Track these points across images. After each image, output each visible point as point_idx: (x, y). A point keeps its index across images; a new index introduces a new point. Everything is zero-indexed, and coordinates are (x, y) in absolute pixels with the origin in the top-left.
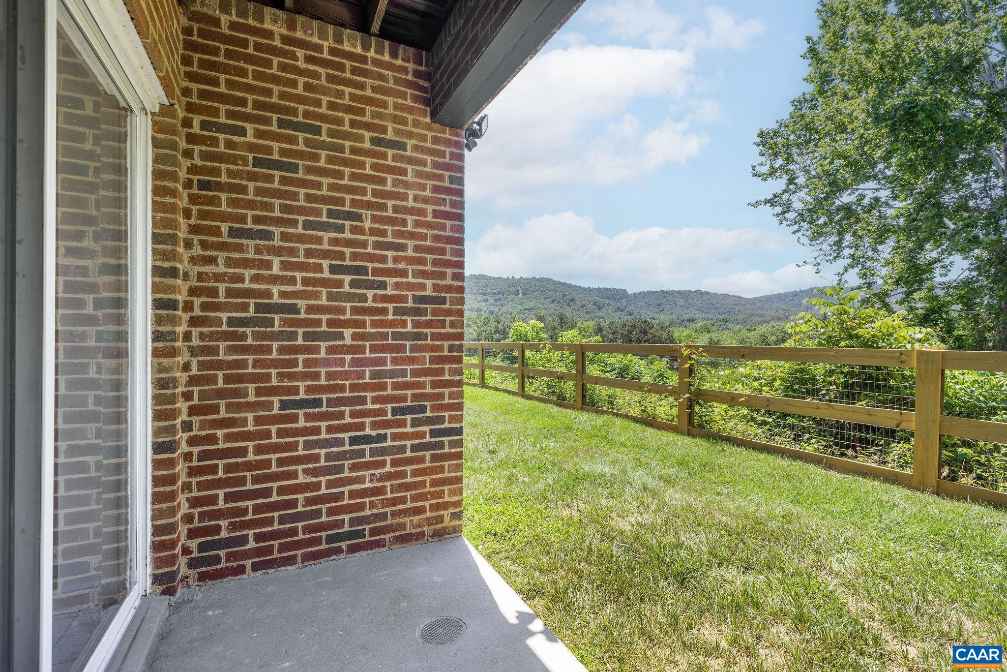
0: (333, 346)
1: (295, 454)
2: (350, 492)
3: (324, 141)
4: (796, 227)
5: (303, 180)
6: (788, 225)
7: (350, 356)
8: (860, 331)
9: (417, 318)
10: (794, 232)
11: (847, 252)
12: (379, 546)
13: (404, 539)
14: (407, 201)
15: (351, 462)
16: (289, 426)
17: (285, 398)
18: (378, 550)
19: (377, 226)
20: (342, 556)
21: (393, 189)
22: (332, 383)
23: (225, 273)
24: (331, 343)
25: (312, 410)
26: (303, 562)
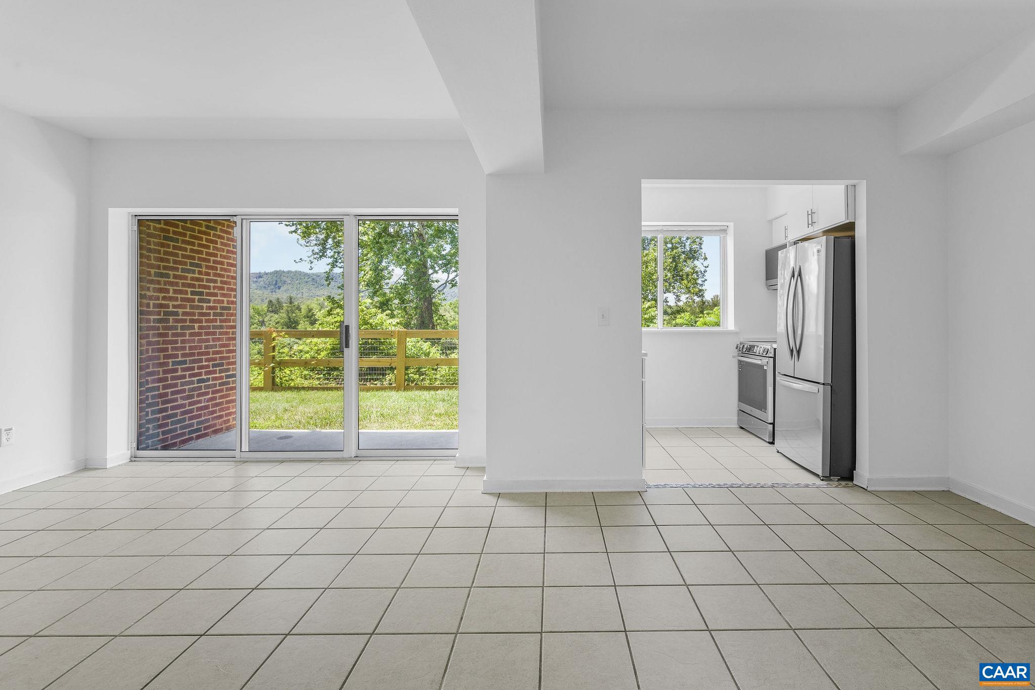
0: (191, 332)
1: (177, 389)
2: (197, 408)
3: (188, 227)
4: (293, 228)
5: (181, 247)
6: (287, 225)
7: (197, 338)
8: (371, 321)
9: (221, 318)
10: (291, 232)
11: (329, 253)
12: (206, 436)
13: (216, 432)
14: (218, 257)
15: (197, 392)
16: (175, 374)
17: (174, 360)
18: (206, 438)
19: (207, 270)
20: (193, 441)
21: (213, 251)
22: (191, 352)
23: (153, 295)
24: (191, 331)
25: (183, 366)
26: (180, 445)
